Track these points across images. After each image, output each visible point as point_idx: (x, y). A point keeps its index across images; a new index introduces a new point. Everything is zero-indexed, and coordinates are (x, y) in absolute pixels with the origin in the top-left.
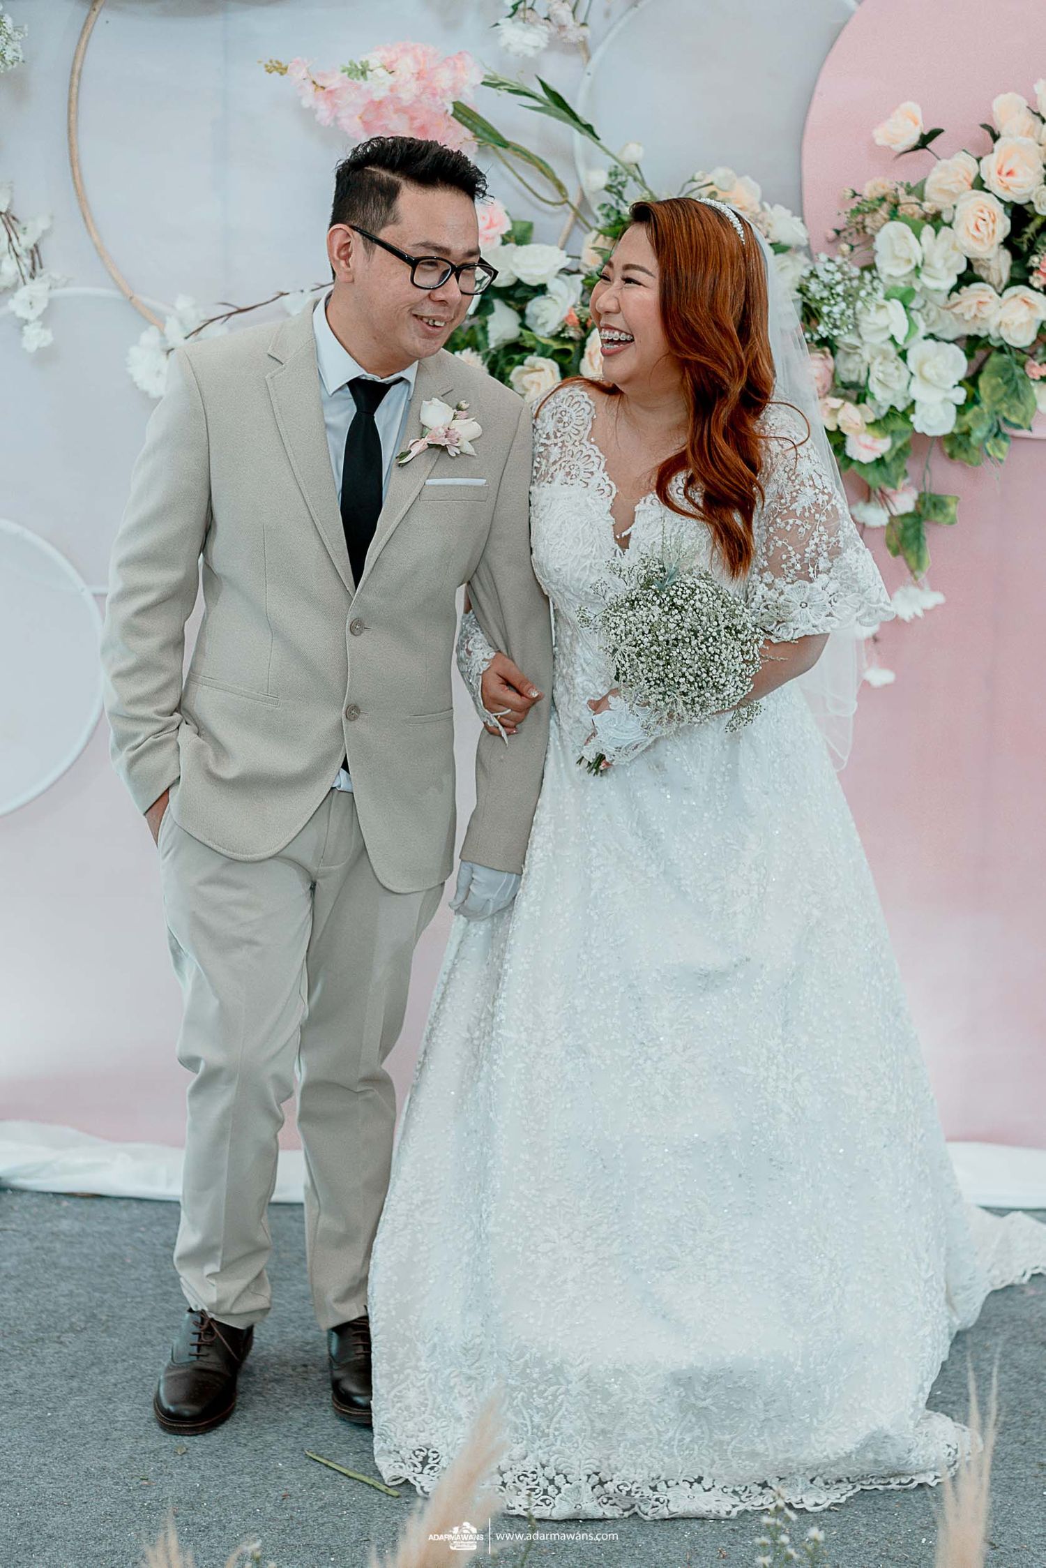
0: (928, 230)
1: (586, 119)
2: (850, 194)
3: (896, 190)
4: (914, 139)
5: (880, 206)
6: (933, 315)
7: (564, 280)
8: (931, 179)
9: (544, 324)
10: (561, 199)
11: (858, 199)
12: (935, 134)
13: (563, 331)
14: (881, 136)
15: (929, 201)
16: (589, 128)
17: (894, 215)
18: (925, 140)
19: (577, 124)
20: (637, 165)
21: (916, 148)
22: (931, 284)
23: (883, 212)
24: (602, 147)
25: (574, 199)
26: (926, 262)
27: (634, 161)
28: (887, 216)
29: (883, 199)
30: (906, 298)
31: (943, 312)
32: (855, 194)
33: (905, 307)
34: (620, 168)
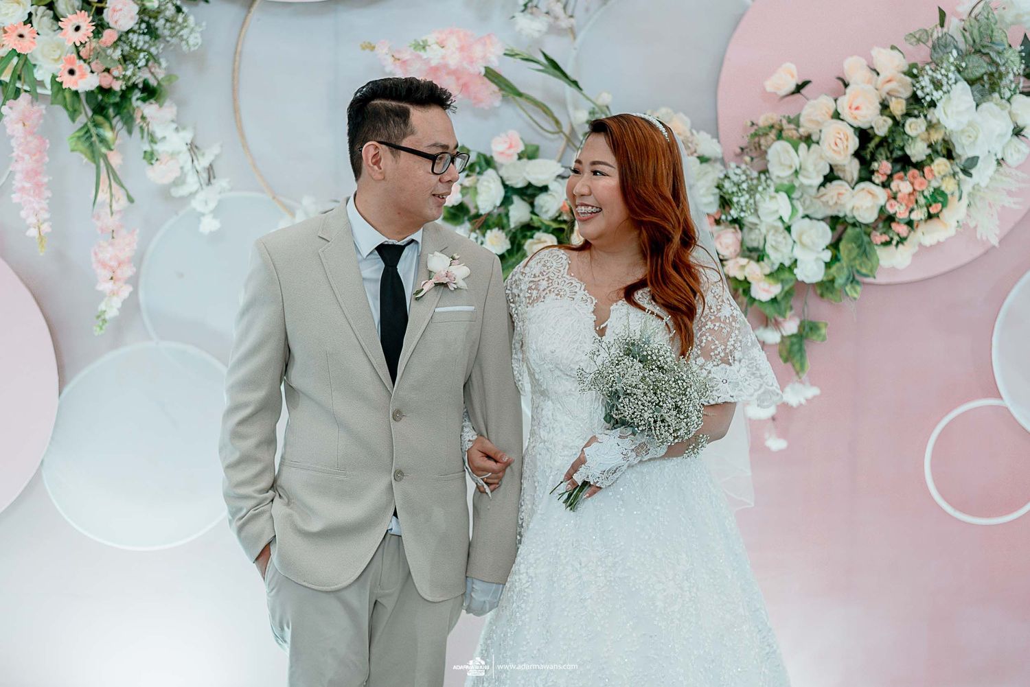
0: (803, 146)
1: (573, 76)
2: (749, 124)
3: (781, 121)
4: (792, 87)
5: (770, 132)
6: (808, 202)
7: (560, 183)
8: (804, 113)
9: (546, 212)
10: (558, 130)
11: (755, 127)
12: (805, 84)
13: (560, 216)
14: (770, 86)
15: (803, 126)
16: (575, 83)
17: (780, 136)
18: (799, 88)
19: (567, 80)
20: (607, 107)
21: (793, 93)
22: (806, 181)
23: (772, 135)
24: (584, 95)
25: (566, 130)
26: (802, 167)
27: (605, 103)
28: (774, 138)
29: (772, 127)
30: (789, 191)
31: (814, 200)
32: (753, 124)
33: (789, 197)
34: (597, 109)
